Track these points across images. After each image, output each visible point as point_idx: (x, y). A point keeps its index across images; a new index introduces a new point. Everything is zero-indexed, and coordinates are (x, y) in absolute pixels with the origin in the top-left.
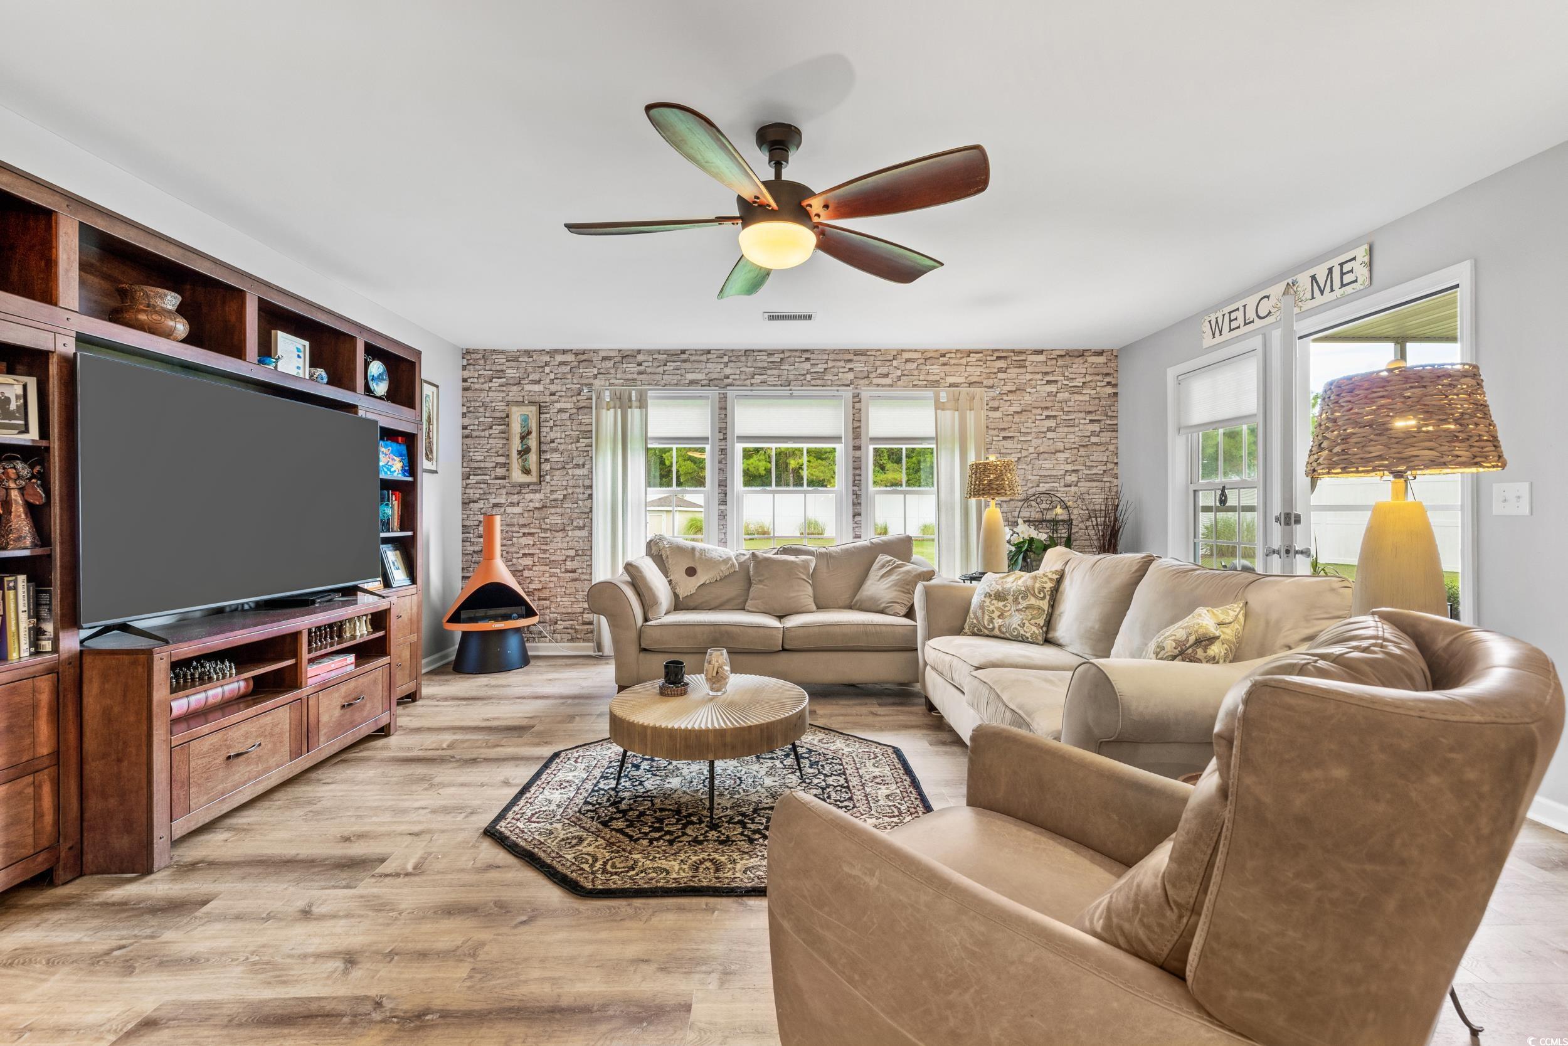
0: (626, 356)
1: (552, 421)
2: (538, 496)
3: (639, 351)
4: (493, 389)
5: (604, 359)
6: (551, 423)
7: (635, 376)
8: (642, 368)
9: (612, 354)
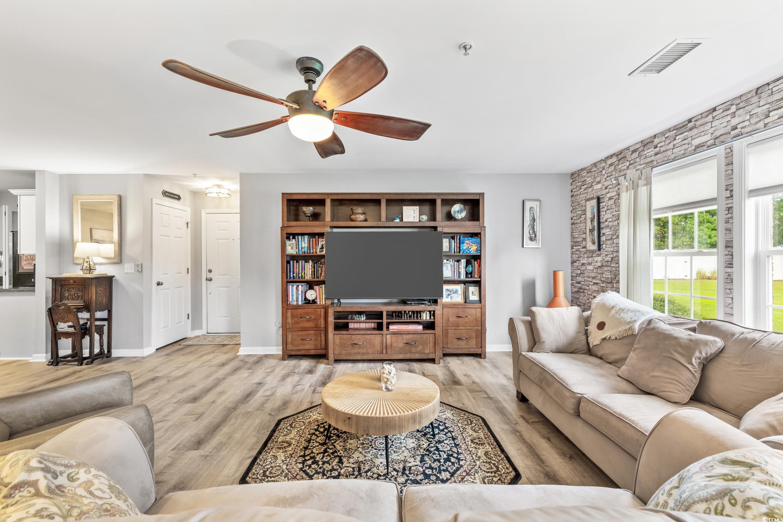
0: (645, 144)
1: (606, 207)
2: (599, 259)
3: (655, 136)
4: (582, 193)
5: (634, 151)
6: (605, 209)
7: (653, 158)
8: (657, 149)
9: (638, 146)
